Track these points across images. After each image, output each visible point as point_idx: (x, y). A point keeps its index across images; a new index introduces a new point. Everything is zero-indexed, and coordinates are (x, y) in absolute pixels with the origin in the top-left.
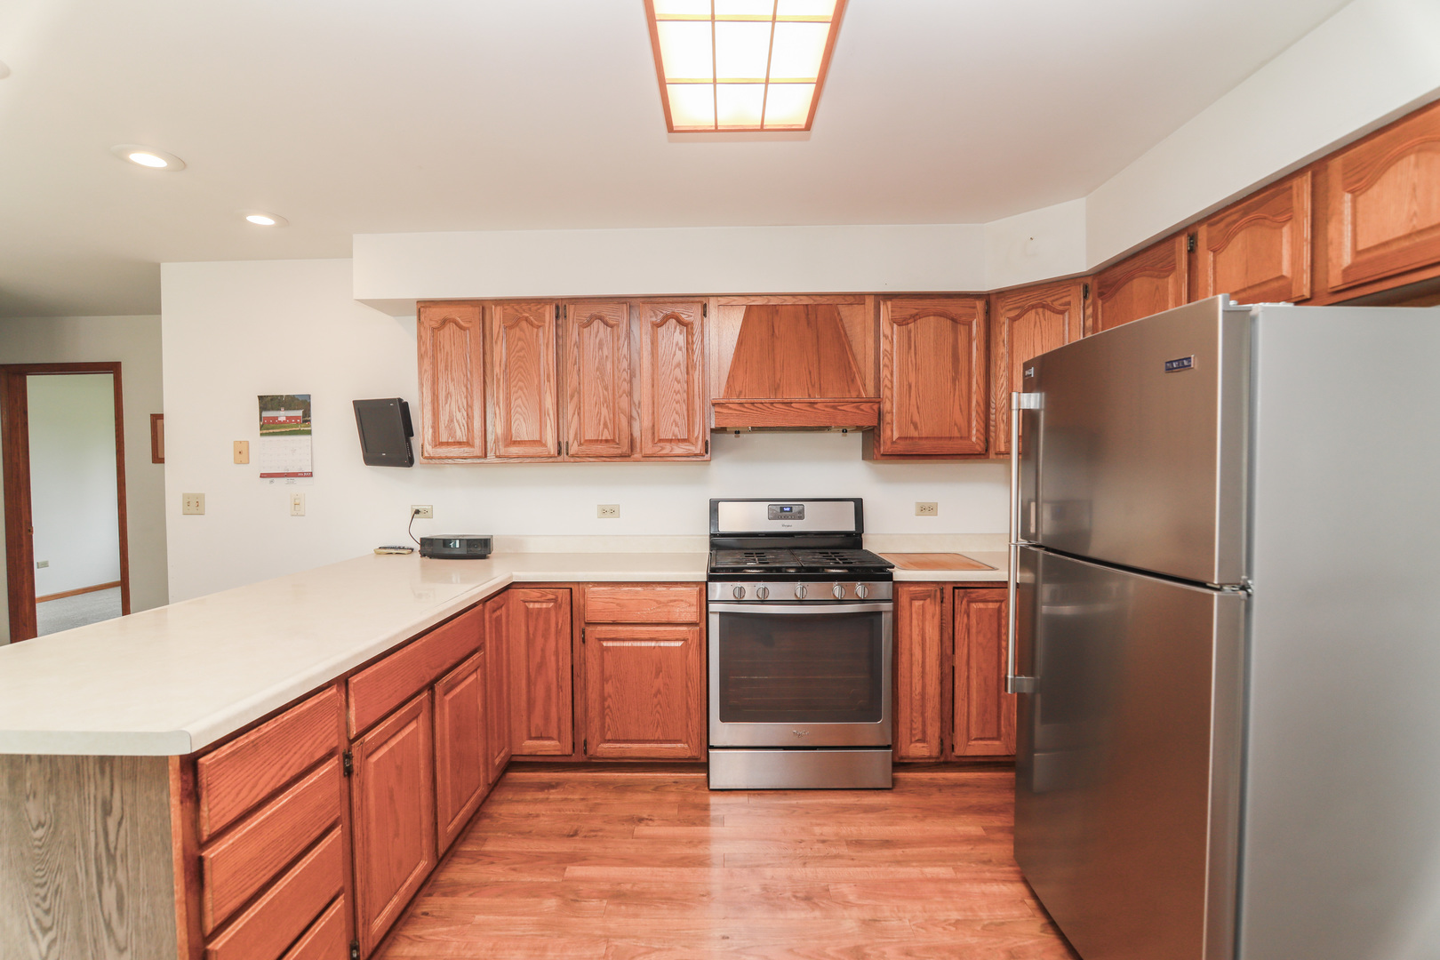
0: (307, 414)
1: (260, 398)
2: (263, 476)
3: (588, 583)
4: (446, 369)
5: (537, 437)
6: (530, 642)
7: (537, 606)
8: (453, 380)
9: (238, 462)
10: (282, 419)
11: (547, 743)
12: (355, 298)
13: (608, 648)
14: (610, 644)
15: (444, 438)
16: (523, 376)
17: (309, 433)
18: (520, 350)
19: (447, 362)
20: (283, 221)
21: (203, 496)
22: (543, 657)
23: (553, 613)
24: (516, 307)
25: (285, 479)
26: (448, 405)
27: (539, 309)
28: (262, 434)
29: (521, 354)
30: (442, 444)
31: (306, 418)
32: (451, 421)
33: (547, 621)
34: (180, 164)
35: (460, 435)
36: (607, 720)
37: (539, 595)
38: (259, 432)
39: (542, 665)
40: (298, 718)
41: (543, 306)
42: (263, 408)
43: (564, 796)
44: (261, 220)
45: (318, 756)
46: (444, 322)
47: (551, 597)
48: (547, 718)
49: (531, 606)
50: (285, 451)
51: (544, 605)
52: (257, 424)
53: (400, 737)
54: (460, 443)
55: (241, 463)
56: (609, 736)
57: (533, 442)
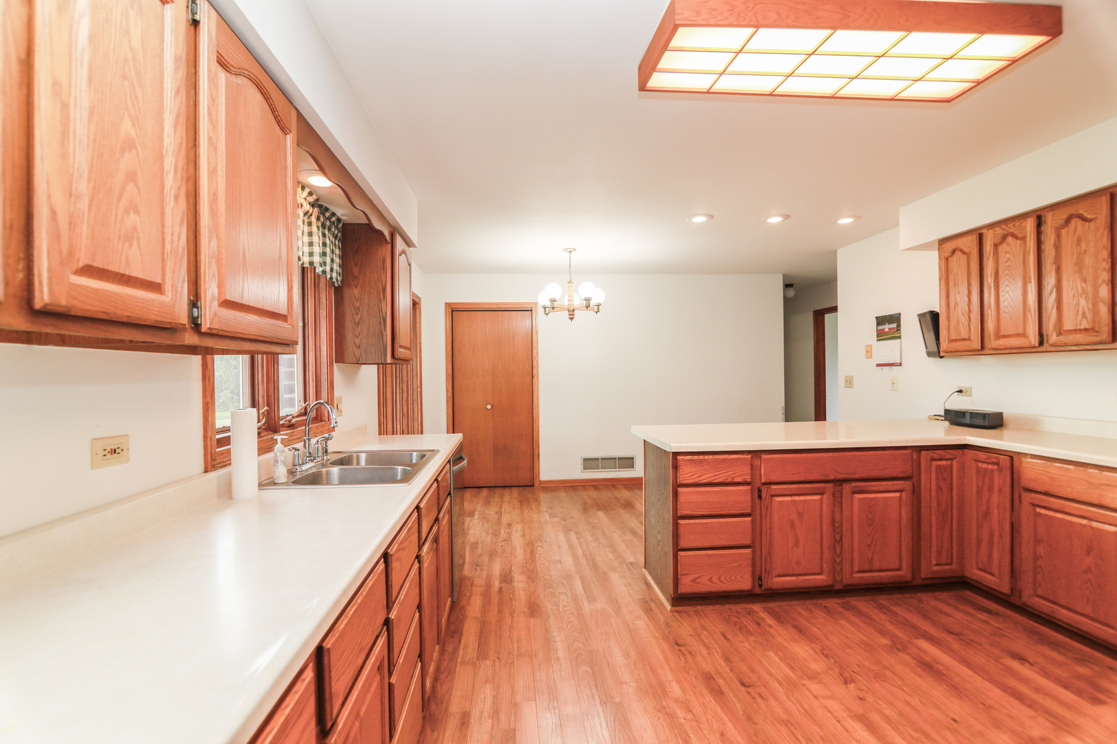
0: (899, 326)
1: (876, 318)
2: (878, 365)
3: (1026, 454)
4: (955, 286)
5: (1022, 332)
6: (979, 493)
7: (985, 466)
8: (959, 293)
9: (867, 357)
10: (887, 330)
11: (990, 577)
12: (902, 248)
13: (1040, 514)
14: (1043, 511)
15: (953, 337)
16: (1009, 282)
17: (899, 337)
18: (1007, 262)
19: (955, 281)
20: (857, 217)
21: (853, 377)
22: (988, 508)
23: (996, 474)
24: (1003, 227)
25: (888, 367)
26: (956, 313)
27: (1021, 223)
28: (878, 340)
29: (1008, 264)
30: (953, 341)
31: (898, 328)
32: (958, 323)
33: (992, 480)
34: (787, 217)
35: (964, 334)
36: (1039, 577)
37: (985, 457)
38: (876, 339)
39: (987, 514)
40: (725, 460)
41: (1025, 220)
42: (878, 324)
43: (986, 619)
44: (845, 221)
45: (737, 480)
46: (954, 251)
47: (994, 460)
48: (990, 557)
49: (980, 465)
50: (888, 350)
51: (990, 467)
52: (875, 334)
53: (802, 498)
54: (964, 340)
55: (868, 358)
56: (1040, 592)
57: (1018, 335)
